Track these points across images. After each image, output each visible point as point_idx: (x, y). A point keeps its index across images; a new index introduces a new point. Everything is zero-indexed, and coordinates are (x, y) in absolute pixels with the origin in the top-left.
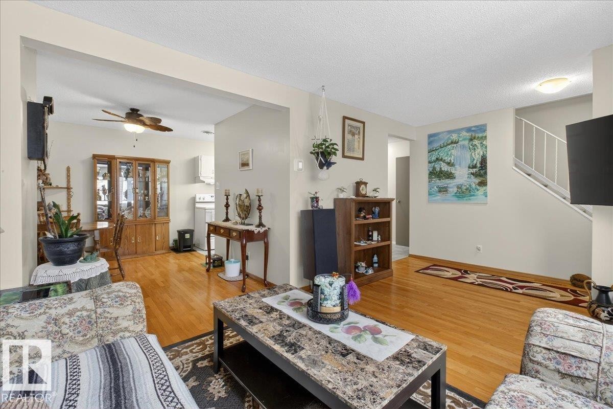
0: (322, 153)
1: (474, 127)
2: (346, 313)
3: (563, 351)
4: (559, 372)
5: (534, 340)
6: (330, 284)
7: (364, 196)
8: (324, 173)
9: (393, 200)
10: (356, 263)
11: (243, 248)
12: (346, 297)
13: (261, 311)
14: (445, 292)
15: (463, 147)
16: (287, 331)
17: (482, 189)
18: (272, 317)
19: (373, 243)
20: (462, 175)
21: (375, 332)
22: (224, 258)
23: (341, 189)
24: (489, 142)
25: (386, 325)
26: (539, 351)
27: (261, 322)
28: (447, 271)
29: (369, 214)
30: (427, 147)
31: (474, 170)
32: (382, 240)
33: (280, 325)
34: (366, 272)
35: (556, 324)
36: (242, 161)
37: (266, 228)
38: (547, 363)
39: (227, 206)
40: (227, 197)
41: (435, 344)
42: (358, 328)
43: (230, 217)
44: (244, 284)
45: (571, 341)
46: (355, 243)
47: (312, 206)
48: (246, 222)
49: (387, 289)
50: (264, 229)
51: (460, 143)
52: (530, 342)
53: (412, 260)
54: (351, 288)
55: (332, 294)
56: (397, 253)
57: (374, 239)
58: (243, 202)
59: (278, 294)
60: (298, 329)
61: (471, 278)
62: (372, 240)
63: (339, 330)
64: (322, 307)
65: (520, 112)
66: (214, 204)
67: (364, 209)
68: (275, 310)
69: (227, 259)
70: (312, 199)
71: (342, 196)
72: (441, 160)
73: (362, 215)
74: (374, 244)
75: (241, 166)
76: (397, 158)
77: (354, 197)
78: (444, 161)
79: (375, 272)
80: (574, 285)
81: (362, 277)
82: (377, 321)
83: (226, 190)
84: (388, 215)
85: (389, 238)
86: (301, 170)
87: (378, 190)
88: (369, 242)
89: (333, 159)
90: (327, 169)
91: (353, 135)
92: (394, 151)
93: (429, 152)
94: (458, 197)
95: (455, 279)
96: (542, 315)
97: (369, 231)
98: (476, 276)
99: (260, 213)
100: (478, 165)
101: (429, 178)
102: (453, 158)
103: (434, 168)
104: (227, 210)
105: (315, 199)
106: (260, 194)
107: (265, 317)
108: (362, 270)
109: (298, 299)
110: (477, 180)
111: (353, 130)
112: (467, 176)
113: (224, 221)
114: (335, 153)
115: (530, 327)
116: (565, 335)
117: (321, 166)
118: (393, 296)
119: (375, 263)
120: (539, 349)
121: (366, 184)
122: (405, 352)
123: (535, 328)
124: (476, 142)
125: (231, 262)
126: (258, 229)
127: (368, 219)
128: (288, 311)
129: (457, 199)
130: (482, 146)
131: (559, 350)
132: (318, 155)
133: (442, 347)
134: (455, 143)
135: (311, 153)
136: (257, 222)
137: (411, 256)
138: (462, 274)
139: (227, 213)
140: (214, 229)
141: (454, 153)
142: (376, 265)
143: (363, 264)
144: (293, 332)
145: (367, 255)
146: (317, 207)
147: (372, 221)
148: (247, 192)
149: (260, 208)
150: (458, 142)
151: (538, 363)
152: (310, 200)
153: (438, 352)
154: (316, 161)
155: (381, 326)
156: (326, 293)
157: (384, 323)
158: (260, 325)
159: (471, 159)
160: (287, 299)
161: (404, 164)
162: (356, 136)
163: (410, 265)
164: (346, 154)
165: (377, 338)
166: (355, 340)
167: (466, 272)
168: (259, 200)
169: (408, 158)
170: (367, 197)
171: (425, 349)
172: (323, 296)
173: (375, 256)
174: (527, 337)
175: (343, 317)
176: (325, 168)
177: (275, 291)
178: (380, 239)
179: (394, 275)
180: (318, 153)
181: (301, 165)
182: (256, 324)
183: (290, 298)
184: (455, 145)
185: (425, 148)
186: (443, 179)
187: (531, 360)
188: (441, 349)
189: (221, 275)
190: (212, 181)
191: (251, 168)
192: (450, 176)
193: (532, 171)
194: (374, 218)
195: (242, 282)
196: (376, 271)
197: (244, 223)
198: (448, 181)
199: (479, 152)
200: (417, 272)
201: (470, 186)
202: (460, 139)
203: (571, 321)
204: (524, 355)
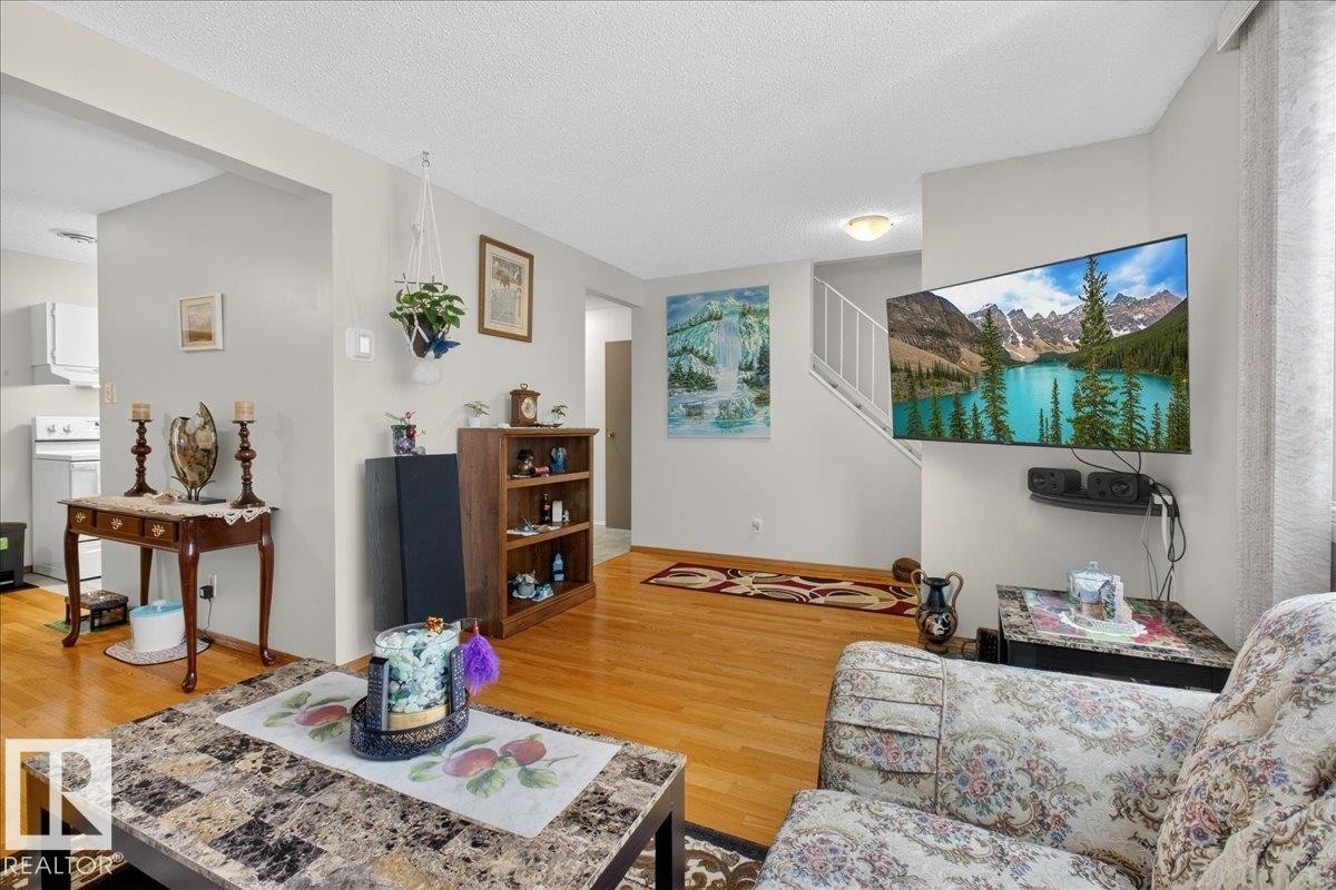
0: (422, 318)
1: (749, 289)
2: (458, 719)
3: (886, 727)
4: (879, 769)
5: (840, 714)
6: (415, 652)
7: (531, 423)
8: (428, 366)
9: (595, 431)
10: (511, 576)
11: (188, 569)
12: (458, 679)
13: (204, 756)
14: (697, 620)
15: (730, 327)
16: (278, 806)
17: (761, 411)
18: (237, 772)
19: (551, 528)
20: (729, 383)
21: (527, 754)
22: (134, 599)
23: (474, 407)
24: (772, 322)
25: (560, 730)
26: (848, 733)
27: (196, 795)
28: (702, 575)
29: (542, 465)
30: (665, 322)
31: (749, 373)
32: (573, 521)
33: (259, 790)
34: (537, 595)
35: (875, 674)
36: (190, 325)
37: (265, 509)
38: (860, 755)
39: (141, 450)
40: (142, 424)
41: (661, 757)
42: (487, 754)
43: (150, 481)
44: (192, 668)
45: (898, 705)
46: (509, 532)
47: (398, 448)
48: (204, 493)
49: (582, 629)
50: (257, 511)
51: (725, 319)
52: (835, 719)
53: (637, 559)
54: (475, 652)
55: (419, 677)
56: (604, 545)
57: (554, 520)
58: (192, 437)
59: (274, 694)
60: (317, 790)
61: (744, 584)
62: (550, 522)
63: (437, 770)
64: (394, 716)
65: (823, 271)
66: (98, 445)
67: (531, 453)
68: (252, 746)
69: (144, 601)
70: (398, 430)
71: (477, 423)
72: (691, 351)
73: (526, 467)
74: (553, 530)
75: (186, 339)
76: (606, 343)
77: (507, 426)
78: (696, 354)
79: (556, 593)
80: (898, 578)
81: (528, 607)
82: (538, 724)
83: (135, 406)
84: (586, 465)
85: (586, 515)
86: (366, 356)
87: (562, 410)
88: (541, 528)
89: (452, 334)
90: (437, 357)
91: (506, 281)
92: (600, 328)
93: (668, 334)
94: (721, 426)
95: (716, 590)
96: (852, 659)
97: (543, 503)
98: (751, 579)
99: (246, 469)
100: (756, 365)
101: (669, 387)
102: (712, 348)
103: (679, 368)
104: (141, 461)
105: (406, 432)
106: (245, 418)
107: (212, 774)
108: (526, 593)
109: (334, 700)
110: (753, 394)
111: (506, 271)
112: (736, 385)
113: (130, 494)
114: (455, 321)
115: (834, 686)
116: (888, 694)
117: (421, 348)
118: (596, 643)
119: (559, 572)
120: (847, 730)
121: (534, 395)
122: (595, 793)
123: (842, 687)
124: (751, 319)
125: (155, 608)
126: (239, 513)
127: (539, 475)
128: (295, 740)
129: (719, 429)
130: (761, 328)
131: (879, 726)
132: (411, 322)
133: (676, 761)
134: (715, 319)
135: (394, 315)
136: (237, 491)
137: (634, 549)
138: (729, 577)
139: (141, 472)
140: (87, 519)
141: (715, 339)
142: (559, 577)
143: (530, 579)
144: (298, 804)
145: (538, 558)
146: (409, 450)
147: (549, 479)
148: (206, 413)
149: (246, 455)
150: (720, 318)
151: (848, 759)
152: (391, 432)
153: (666, 776)
154: (407, 337)
155: (545, 736)
156: (403, 676)
157: (553, 727)
158: (190, 806)
159: (743, 352)
160: (298, 706)
161: (620, 357)
162: (513, 286)
163: (632, 569)
164: (487, 325)
165: (531, 773)
166: (475, 792)
167: (735, 573)
168: (244, 434)
169: (628, 343)
170: (537, 425)
171: (641, 775)
172: (395, 688)
173: (558, 556)
174: (829, 709)
175: (452, 729)
176: (431, 354)
177: (268, 685)
178: (567, 519)
179: (598, 596)
180: (410, 317)
181: (365, 345)
182: (177, 804)
183: (310, 701)
184: (715, 323)
185: (661, 326)
186: (695, 390)
187: (835, 754)
188: (675, 767)
189: (117, 650)
190: (94, 380)
191: (220, 347)
192: (706, 383)
193: (839, 378)
194: (557, 473)
195: (185, 664)
196: (558, 591)
197: (197, 498)
198: (703, 394)
199: (757, 338)
200: (646, 582)
201: (742, 404)
202: (725, 312)
203: (897, 664)
204: (824, 749)
